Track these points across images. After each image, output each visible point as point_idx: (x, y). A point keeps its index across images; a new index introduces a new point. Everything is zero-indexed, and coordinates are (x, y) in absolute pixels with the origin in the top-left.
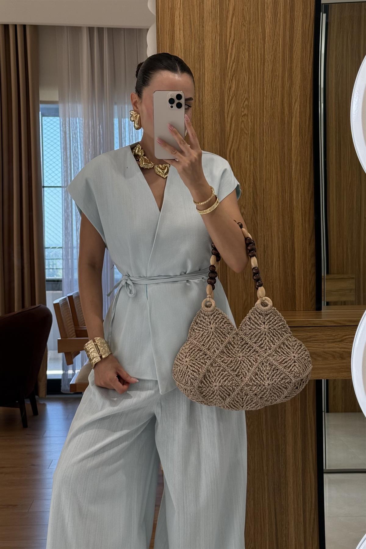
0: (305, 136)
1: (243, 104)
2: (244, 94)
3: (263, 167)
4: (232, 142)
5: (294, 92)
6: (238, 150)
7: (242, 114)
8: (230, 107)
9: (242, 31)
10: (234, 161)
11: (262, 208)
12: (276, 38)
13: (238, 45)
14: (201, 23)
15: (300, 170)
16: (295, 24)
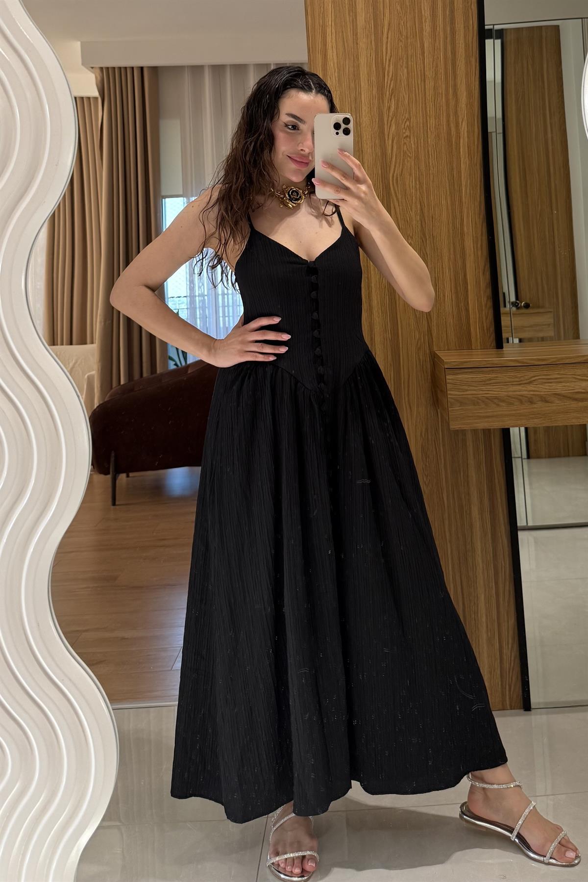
0: (474, 157)
1: (404, 125)
2: (404, 115)
3: (431, 192)
4: (395, 166)
5: (460, 111)
6: (402, 174)
7: (403, 135)
8: (390, 129)
9: (399, 47)
10: (398, 187)
11: (432, 236)
12: (436, 52)
13: (395, 62)
14: (355, 41)
15: (470, 194)
16: (457, 37)
